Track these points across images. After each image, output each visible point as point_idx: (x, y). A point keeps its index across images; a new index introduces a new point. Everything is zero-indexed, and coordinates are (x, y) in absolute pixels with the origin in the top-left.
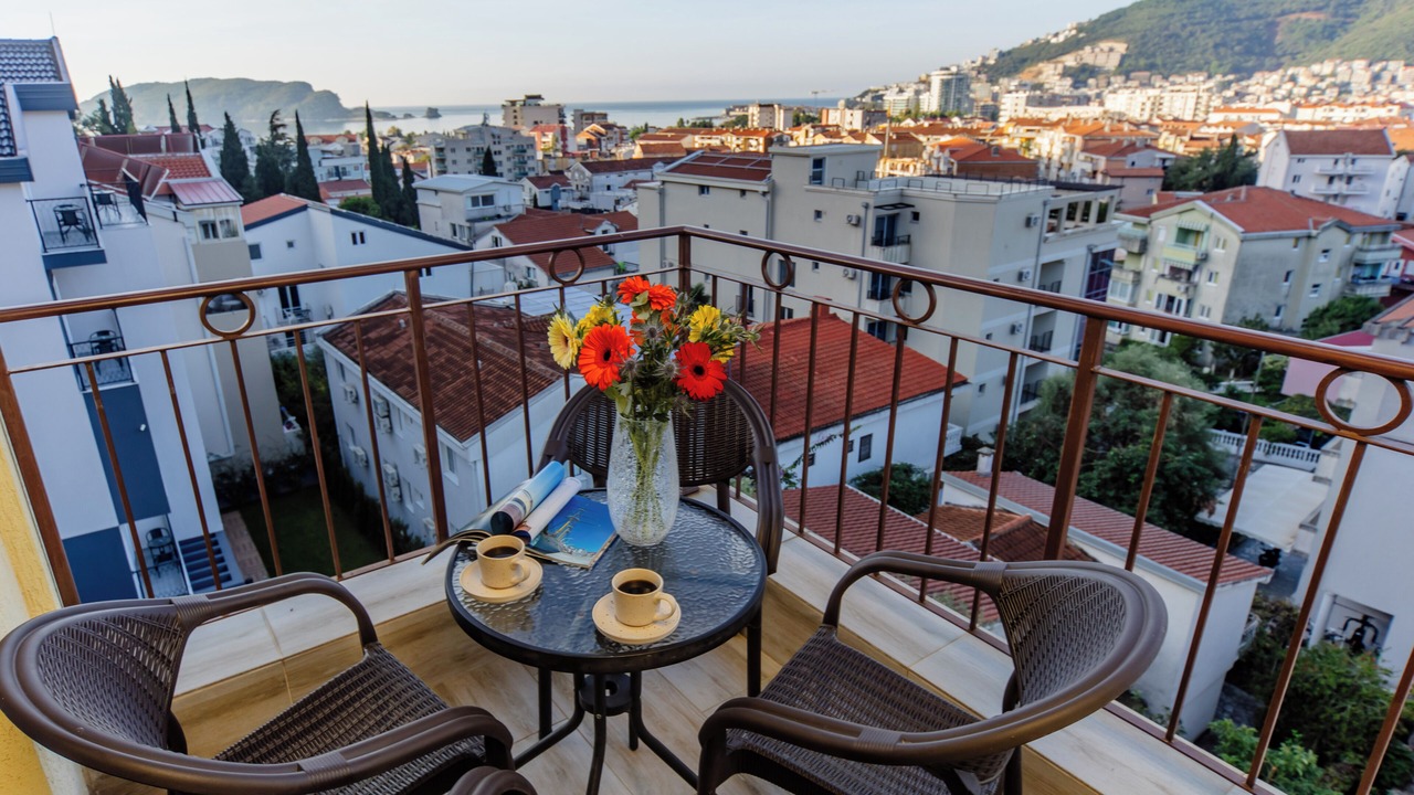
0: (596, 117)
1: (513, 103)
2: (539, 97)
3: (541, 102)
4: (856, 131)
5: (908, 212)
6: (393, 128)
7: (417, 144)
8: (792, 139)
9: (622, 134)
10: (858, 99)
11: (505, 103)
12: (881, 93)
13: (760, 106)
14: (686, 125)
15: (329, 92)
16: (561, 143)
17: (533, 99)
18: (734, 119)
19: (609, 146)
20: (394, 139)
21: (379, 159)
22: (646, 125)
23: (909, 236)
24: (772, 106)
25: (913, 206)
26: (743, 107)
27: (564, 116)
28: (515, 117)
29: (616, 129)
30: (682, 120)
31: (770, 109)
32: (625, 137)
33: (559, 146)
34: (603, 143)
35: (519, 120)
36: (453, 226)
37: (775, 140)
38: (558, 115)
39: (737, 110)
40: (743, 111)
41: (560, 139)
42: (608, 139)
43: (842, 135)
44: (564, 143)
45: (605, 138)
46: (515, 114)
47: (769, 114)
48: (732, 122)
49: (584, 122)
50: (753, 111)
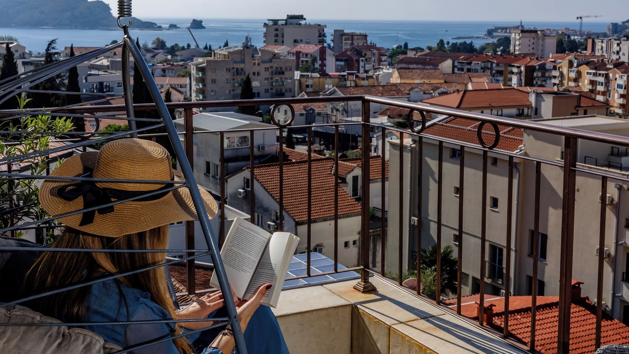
0: (355, 37)
1: (275, 22)
2: (301, 17)
3: (303, 22)
4: (623, 63)
6: (158, 39)
7: (179, 58)
8: (555, 68)
9: (381, 55)
11: (267, 22)
13: (523, 31)
14: (446, 46)
15: (102, 2)
16: (319, 62)
17: (295, 20)
18: (495, 41)
19: (368, 67)
20: (157, 51)
22: (406, 45)
24: (535, 32)
26: (504, 29)
27: (324, 36)
28: (277, 35)
29: (375, 51)
30: (442, 42)
31: (533, 35)
32: (384, 58)
33: (317, 65)
34: (362, 64)
35: (280, 39)
36: (208, 164)
37: (537, 67)
38: (318, 34)
39: (499, 31)
40: (506, 32)
41: (318, 59)
42: (366, 60)
43: (608, 66)
44: (322, 62)
45: (364, 59)
46: (276, 32)
47: (531, 39)
48: (493, 44)
49: (344, 42)
50: (515, 36)
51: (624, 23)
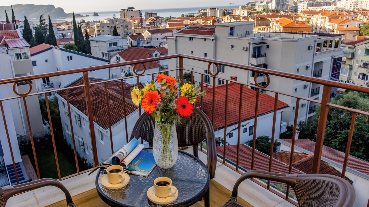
0: (153, 14)
1: (124, 10)
2: (133, 8)
3: (133, 10)
4: (246, 17)
5: (265, 45)
6: (82, 20)
7: (90, 25)
8: (222, 20)
10: (246, 6)
11: (121, 10)
12: (254, 3)
13: (211, 9)
14: (184, 16)
15: (60, 8)
16: (141, 23)
17: (131, 9)
18: (201, 14)
19: (158, 24)
20: (82, 24)
21: (77, 30)
22: (170, 17)
23: (265, 54)
24: (215, 9)
25: (267, 43)
26: (205, 10)
27: (141, 14)
28: (124, 15)
29: (160, 18)
30: (183, 14)
31: (214, 10)
32: (163, 21)
33: (140, 25)
34: (155, 23)
35: (126, 16)
36: (103, 53)
37: (216, 21)
38: (139, 14)
39: (203, 10)
40: (205, 11)
41: (140, 22)
42: (157, 22)
43: (240, 18)
44: (142, 23)
45: (156, 21)
46: (124, 14)
47: (214, 12)
48: (201, 15)
49: (149, 16)
50: (208, 11)
51: (245, 5)
